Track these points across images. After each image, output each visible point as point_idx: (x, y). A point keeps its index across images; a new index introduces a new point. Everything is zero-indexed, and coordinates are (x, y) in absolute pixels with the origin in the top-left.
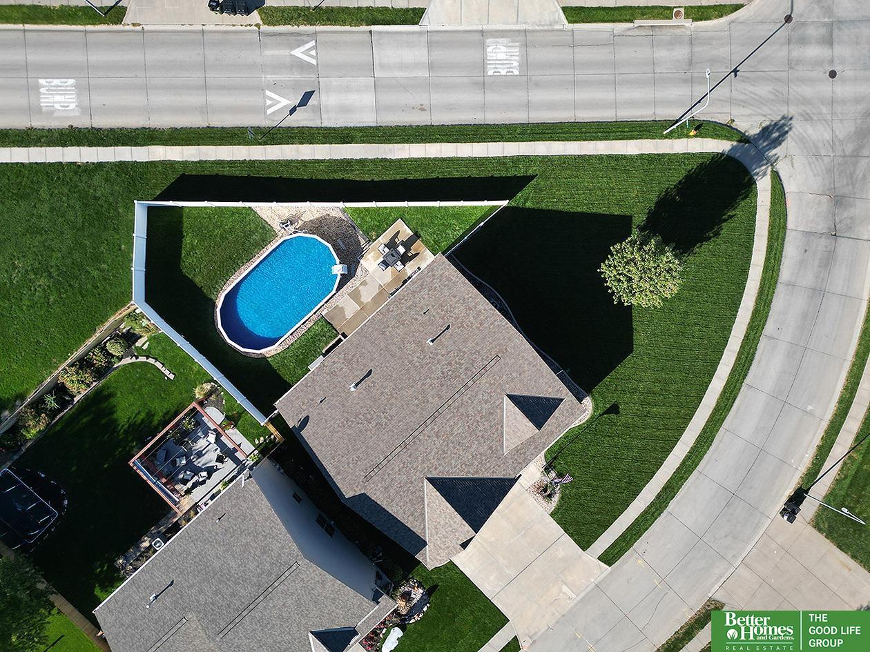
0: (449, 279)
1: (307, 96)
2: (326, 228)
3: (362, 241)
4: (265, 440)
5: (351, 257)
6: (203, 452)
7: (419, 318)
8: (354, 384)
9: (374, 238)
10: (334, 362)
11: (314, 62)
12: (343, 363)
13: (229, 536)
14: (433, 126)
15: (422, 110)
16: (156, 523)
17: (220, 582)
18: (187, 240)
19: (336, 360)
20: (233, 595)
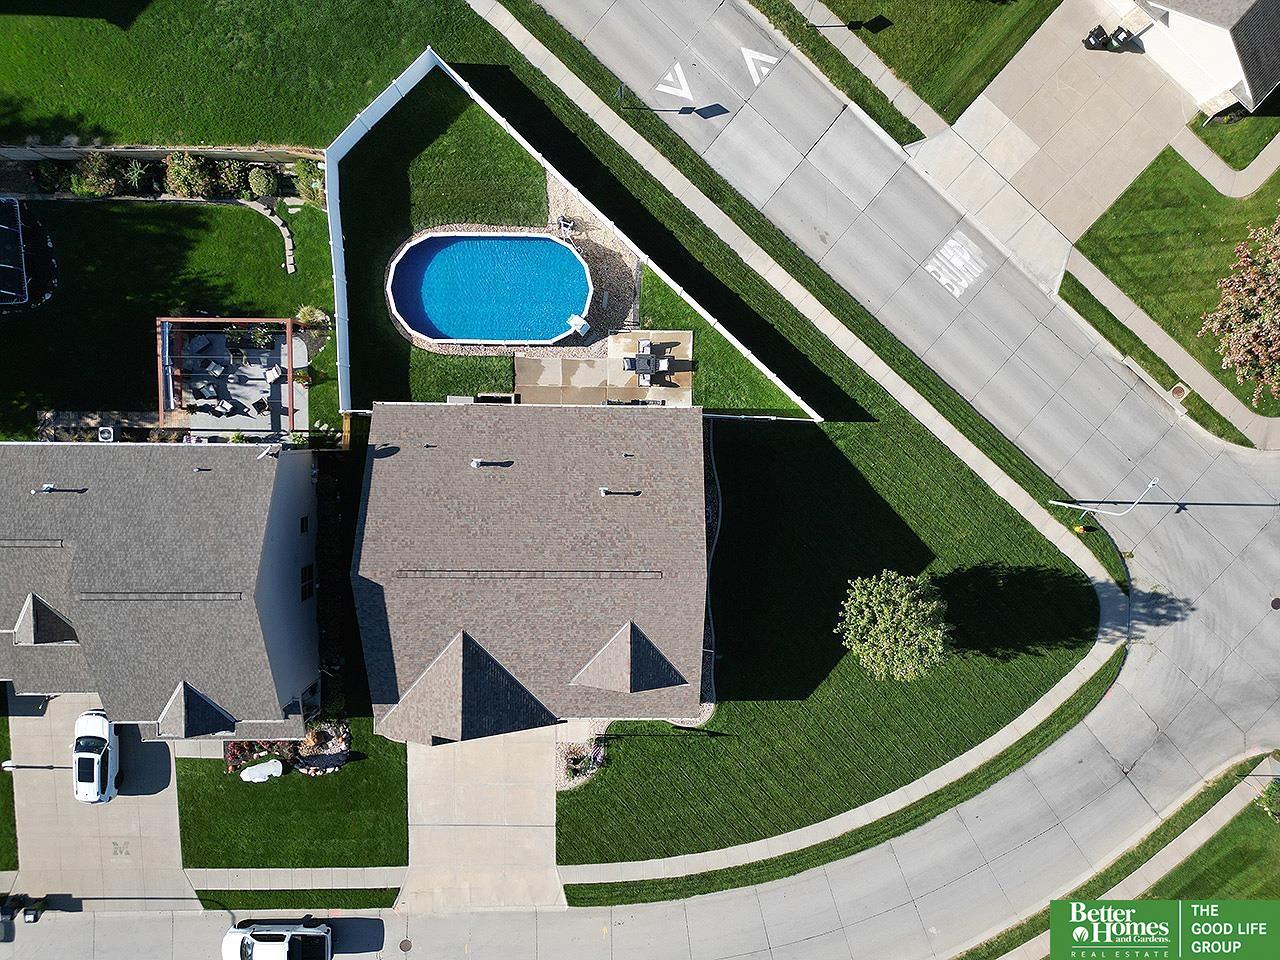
0: (685, 444)
1: (716, 110)
2: (605, 267)
3: (630, 318)
4: (327, 432)
5: (602, 323)
6: (249, 382)
7: (616, 454)
8: (480, 460)
9: (646, 325)
10: (481, 417)
11: (757, 81)
12: (490, 427)
13: (193, 497)
14: (818, 267)
15: (823, 239)
16: (125, 410)
17: (138, 538)
18: (445, 141)
19: (486, 417)
20: (138, 565)
